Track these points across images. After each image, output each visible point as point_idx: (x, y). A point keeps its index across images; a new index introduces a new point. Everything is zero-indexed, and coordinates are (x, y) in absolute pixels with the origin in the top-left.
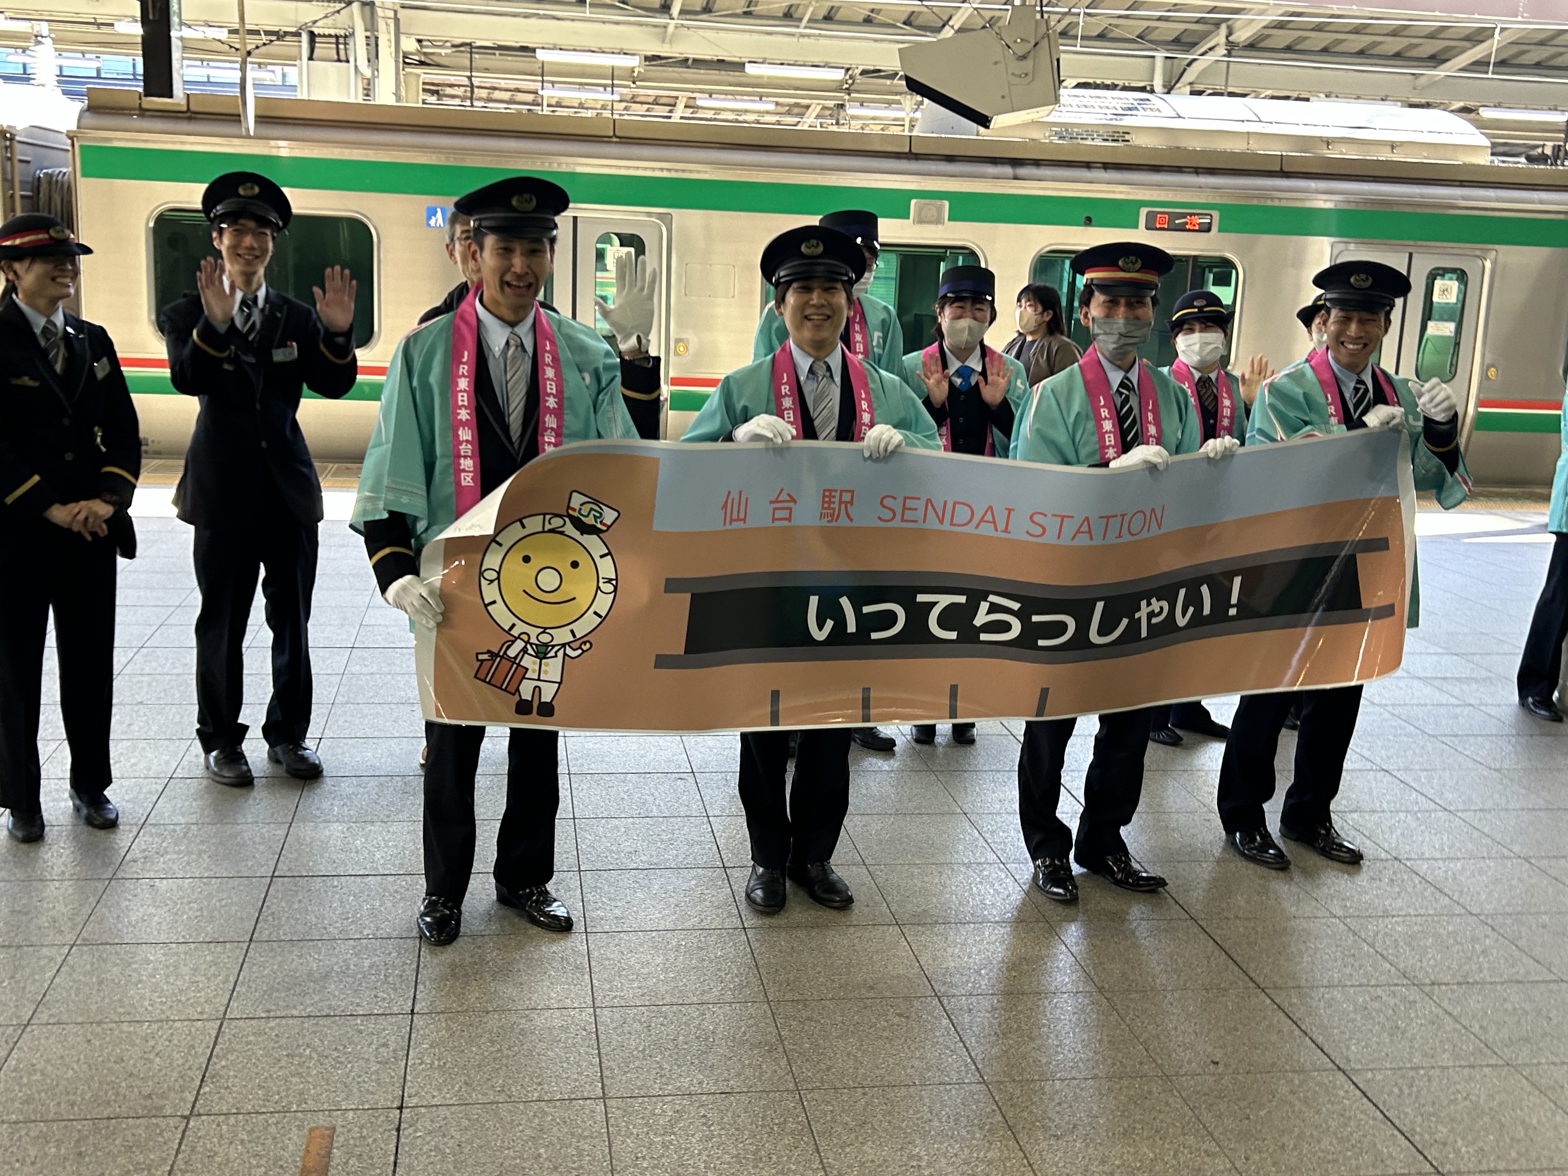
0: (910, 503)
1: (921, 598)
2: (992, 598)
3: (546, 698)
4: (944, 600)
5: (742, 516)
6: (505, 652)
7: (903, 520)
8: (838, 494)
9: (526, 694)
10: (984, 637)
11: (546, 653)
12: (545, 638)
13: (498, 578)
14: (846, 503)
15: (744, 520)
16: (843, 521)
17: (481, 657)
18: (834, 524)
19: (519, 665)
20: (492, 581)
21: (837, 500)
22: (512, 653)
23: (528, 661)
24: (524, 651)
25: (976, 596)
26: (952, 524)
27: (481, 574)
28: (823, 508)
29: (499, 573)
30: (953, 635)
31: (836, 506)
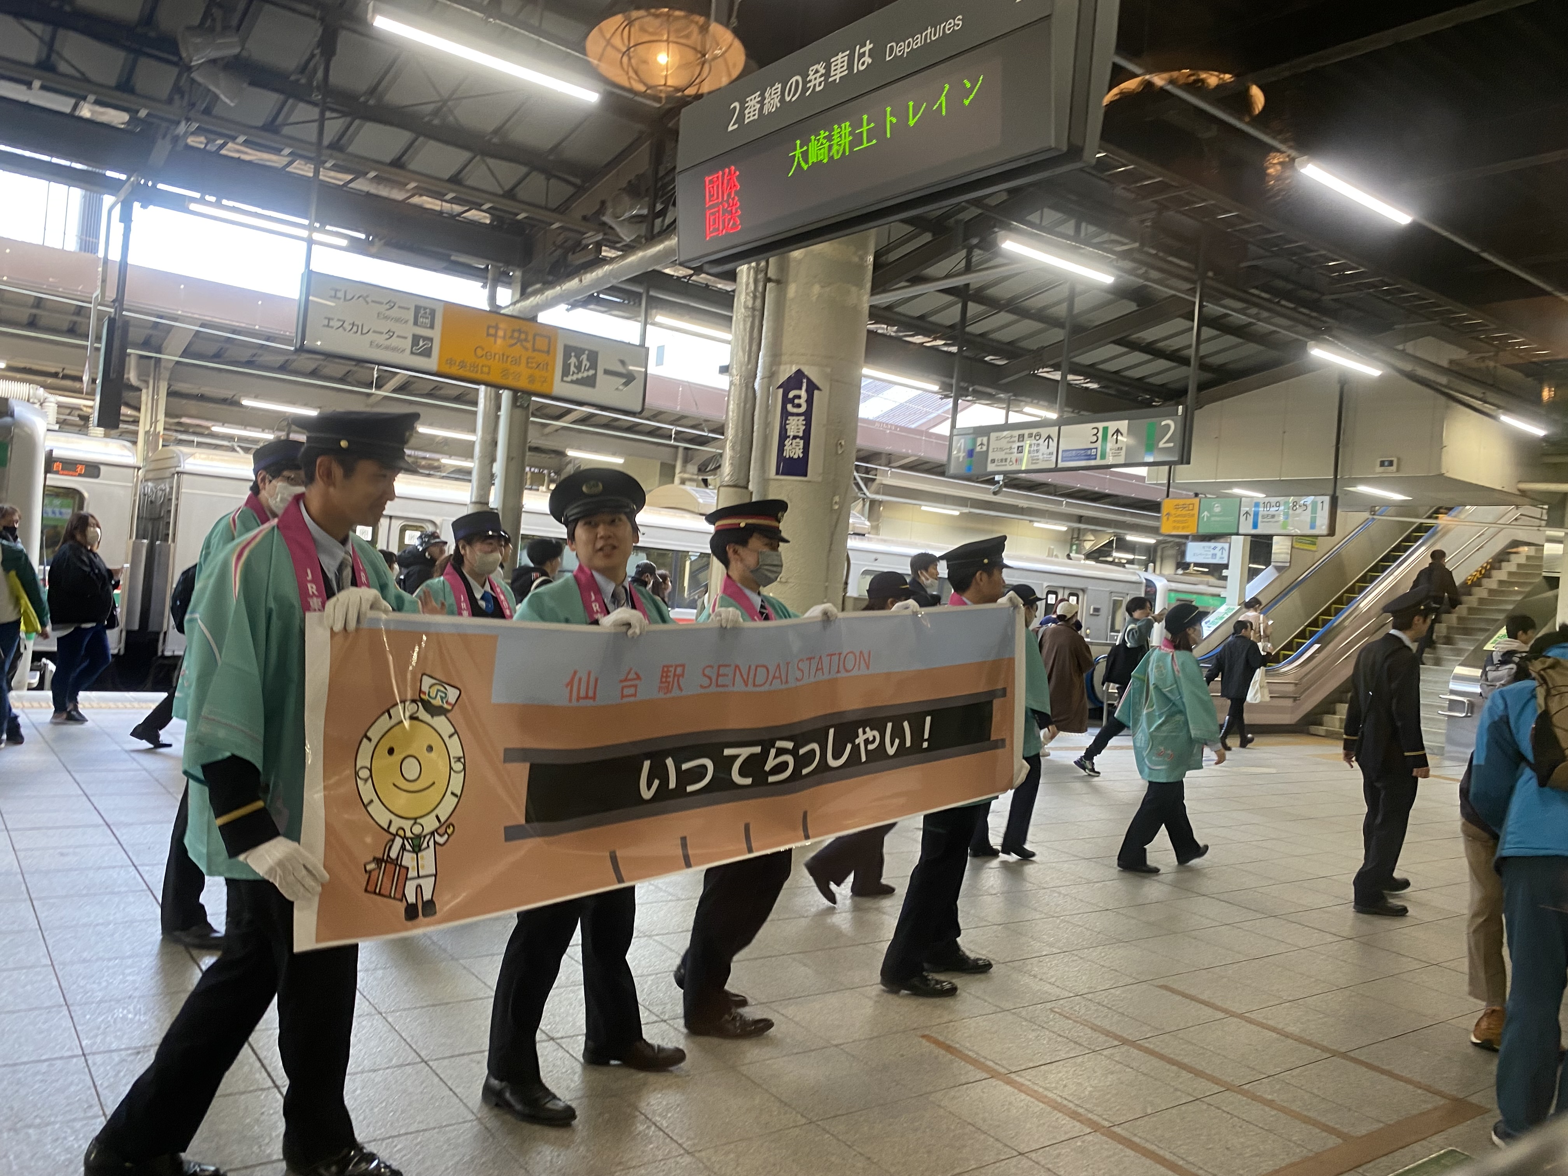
0: (723, 671)
1: (727, 752)
2: (779, 744)
3: (427, 896)
4: (745, 752)
5: (591, 694)
6: (388, 856)
7: (717, 686)
8: (672, 669)
9: (411, 899)
10: (771, 779)
11: (420, 846)
12: (417, 830)
13: (371, 776)
14: (679, 676)
15: (594, 698)
16: (675, 693)
17: (369, 867)
18: (669, 695)
19: (401, 865)
20: (366, 780)
21: (671, 674)
22: (393, 855)
23: (408, 859)
24: (403, 847)
25: (767, 745)
26: (754, 685)
27: (357, 774)
28: (661, 682)
29: (371, 771)
30: (748, 781)
31: (670, 679)
